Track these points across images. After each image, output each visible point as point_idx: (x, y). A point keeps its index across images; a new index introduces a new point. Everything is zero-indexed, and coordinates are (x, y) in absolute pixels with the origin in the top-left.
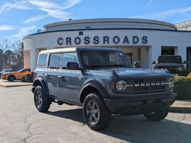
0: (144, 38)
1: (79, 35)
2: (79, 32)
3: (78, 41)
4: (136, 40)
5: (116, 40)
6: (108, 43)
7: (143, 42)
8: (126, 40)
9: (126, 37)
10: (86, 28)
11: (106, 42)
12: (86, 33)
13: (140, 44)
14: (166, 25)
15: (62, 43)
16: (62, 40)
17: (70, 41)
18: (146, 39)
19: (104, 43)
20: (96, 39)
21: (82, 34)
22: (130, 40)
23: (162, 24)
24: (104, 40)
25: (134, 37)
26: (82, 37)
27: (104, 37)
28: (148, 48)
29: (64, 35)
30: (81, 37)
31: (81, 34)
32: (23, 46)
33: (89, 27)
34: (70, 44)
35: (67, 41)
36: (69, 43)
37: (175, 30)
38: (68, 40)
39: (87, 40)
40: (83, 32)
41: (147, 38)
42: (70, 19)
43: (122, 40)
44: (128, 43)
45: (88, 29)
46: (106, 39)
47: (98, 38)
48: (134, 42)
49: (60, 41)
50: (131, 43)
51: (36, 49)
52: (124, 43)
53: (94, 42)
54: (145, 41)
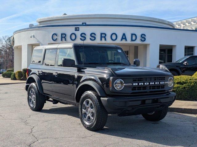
0: (143, 36)
1: (75, 31)
2: (75, 28)
4: (134, 38)
5: (114, 37)
6: (105, 40)
7: (141, 40)
8: (124, 37)
9: (124, 35)
10: (83, 23)
11: (103, 39)
12: (82, 29)
13: (138, 41)
14: (164, 22)
15: (56, 39)
16: (56, 35)
17: (64, 37)
18: (144, 37)
19: (101, 40)
20: (93, 36)
21: (79, 30)
23: (160, 21)
24: (101, 37)
25: (132, 35)
26: (78, 33)
27: (101, 34)
28: (146, 46)
29: (59, 31)
31: (77, 29)
32: (14, 42)
33: (86, 23)
34: (65, 40)
35: (62, 37)
36: (64, 39)
37: (173, 28)
38: (64, 36)
39: (83, 36)
40: (79, 28)
41: (145, 36)
42: (65, 14)
43: (120, 37)
44: (126, 40)
45: (84, 24)
46: (103, 35)
47: (95, 35)
48: (132, 40)
50: (129, 41)
51: (28, 45)
52: (122, 40)
53: (91, 39)
54: (143, 39)
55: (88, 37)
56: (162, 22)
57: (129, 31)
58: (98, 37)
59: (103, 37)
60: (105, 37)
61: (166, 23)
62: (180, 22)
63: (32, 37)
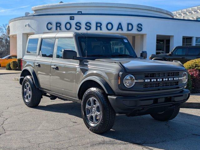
0: (139, 26)
1: (70, 19)
2: (70, 17)
3: (68, 26)
4: (130, 27)
5: (110, 26)
6: (101, 29)
7: (137, 29)
8: (120, 27)
9: (120, 24)
10: (78, 12)
11: (99, 28)
12: (78, 18)
13: (134, 31)
15: (51, 28)
16: (51, 24)
17: (59, 26)
18: (141, 27)
19: (97, 29)
21: (74, 19)
22: (125, 27)
24: (97, 27)
25: (128, 24)
26: (73, 23)
27: (97, 23)
28: (142, 36)
29: (54, 19)
30: (71, 22)
31: (72, 18)
32: (9, 30)
33: (81, 12)
34: (60, 29)
35: (57, 26)
36: (58, 28)
37: (171, 17)
39: (78, 25)
40: (74, 17)
41: (142, 25)
42: (61, 2)
43: (115, 27)
44: (122, 30)
45: (80, 13)
46: (99, 25)
48: (128, 30)
49: (50, 26)
50: (125, 31)
51: (23, 34)
52: (117, 30)
53: (86, 28)
54: (139, 29)
55: (83, 26)
56: (160, 11)
57: (125, 21)
58: (93, 26)
59: (99, 26)
60: (100, 27)
61: (164, 12)
62: (180, 11)
63: (27, 26)
